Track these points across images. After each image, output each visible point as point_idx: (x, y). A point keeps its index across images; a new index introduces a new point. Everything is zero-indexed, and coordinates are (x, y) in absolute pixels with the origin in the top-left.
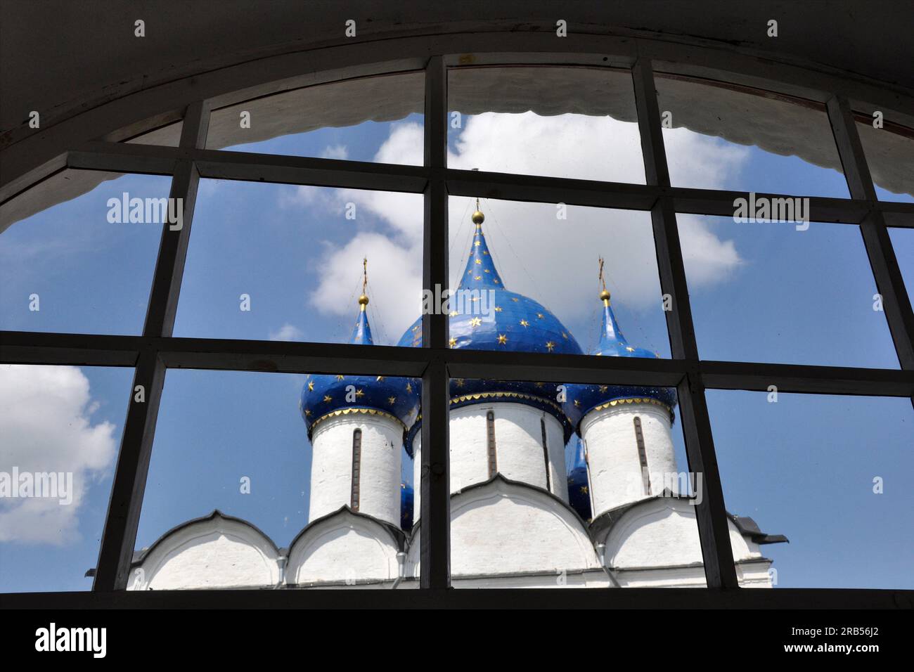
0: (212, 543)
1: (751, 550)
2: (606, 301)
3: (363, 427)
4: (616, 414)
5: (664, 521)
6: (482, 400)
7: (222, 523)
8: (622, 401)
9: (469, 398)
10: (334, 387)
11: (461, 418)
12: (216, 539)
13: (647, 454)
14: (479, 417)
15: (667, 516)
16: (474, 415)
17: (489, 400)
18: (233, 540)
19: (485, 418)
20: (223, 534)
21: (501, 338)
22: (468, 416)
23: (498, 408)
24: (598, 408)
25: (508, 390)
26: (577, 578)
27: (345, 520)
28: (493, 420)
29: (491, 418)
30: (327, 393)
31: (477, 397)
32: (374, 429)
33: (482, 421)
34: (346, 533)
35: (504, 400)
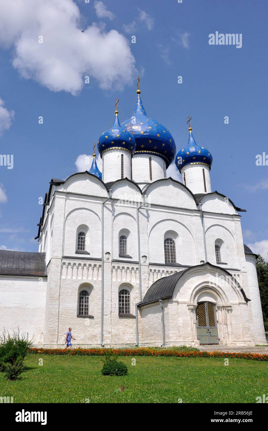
0: (84, 181)
1: (236, 213)
2: (190, 131)
3: (124, 154)
4: (198, 166)
5: (214, 200)
6: (149, 153)
7: (88, 175)
8: (200, 163)
9: (145, 151)
10: (116, 139)
11: (141, 157)
12: (86, 180)
13: (206, 180)
14: (147, 159)
15: (215, 199)
16: (146, 158)
17: (151, 154)
18: (91, 181)
19: (149, 159)
20: (88, 179)
21: (158, 135)
22: (143, 157)
23: (153, 157)
24: (192, 164)
25: (157, 152)
26: (191, 211)
27: (125, 182)
28: (151, 160)
29: (150, 160)
30: (113, 141)
31: (148, 152)
32: (126, 156)
33: (148, 160)
34: (125, 186)
35: (155, 155)
